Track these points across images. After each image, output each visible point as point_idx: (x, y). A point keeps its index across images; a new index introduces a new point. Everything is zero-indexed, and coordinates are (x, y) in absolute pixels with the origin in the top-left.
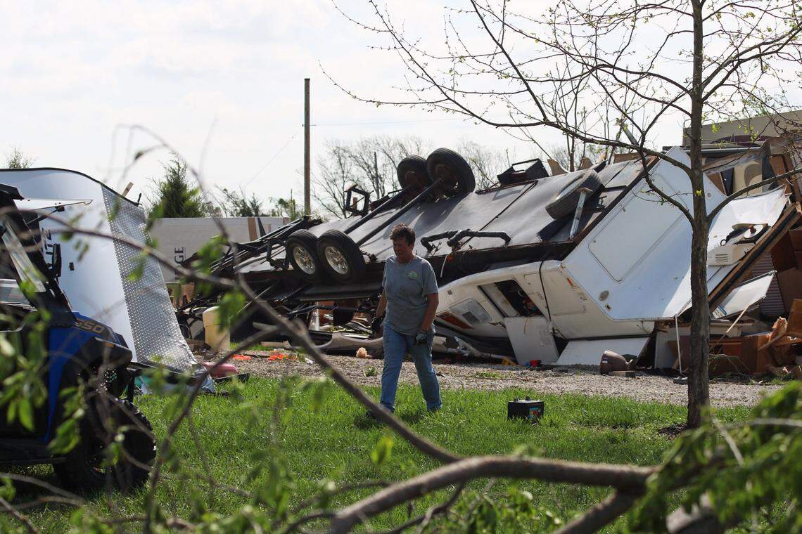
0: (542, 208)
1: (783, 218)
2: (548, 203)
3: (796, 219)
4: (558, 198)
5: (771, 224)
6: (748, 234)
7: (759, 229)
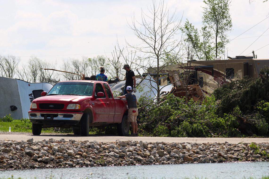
0: (120, 88)
1: (172, 90)
2: (121, 87)
3: (175, 90)
4: (123, 86)
5: (169, 92)
6: (165, 94)
7: (167, 92)
